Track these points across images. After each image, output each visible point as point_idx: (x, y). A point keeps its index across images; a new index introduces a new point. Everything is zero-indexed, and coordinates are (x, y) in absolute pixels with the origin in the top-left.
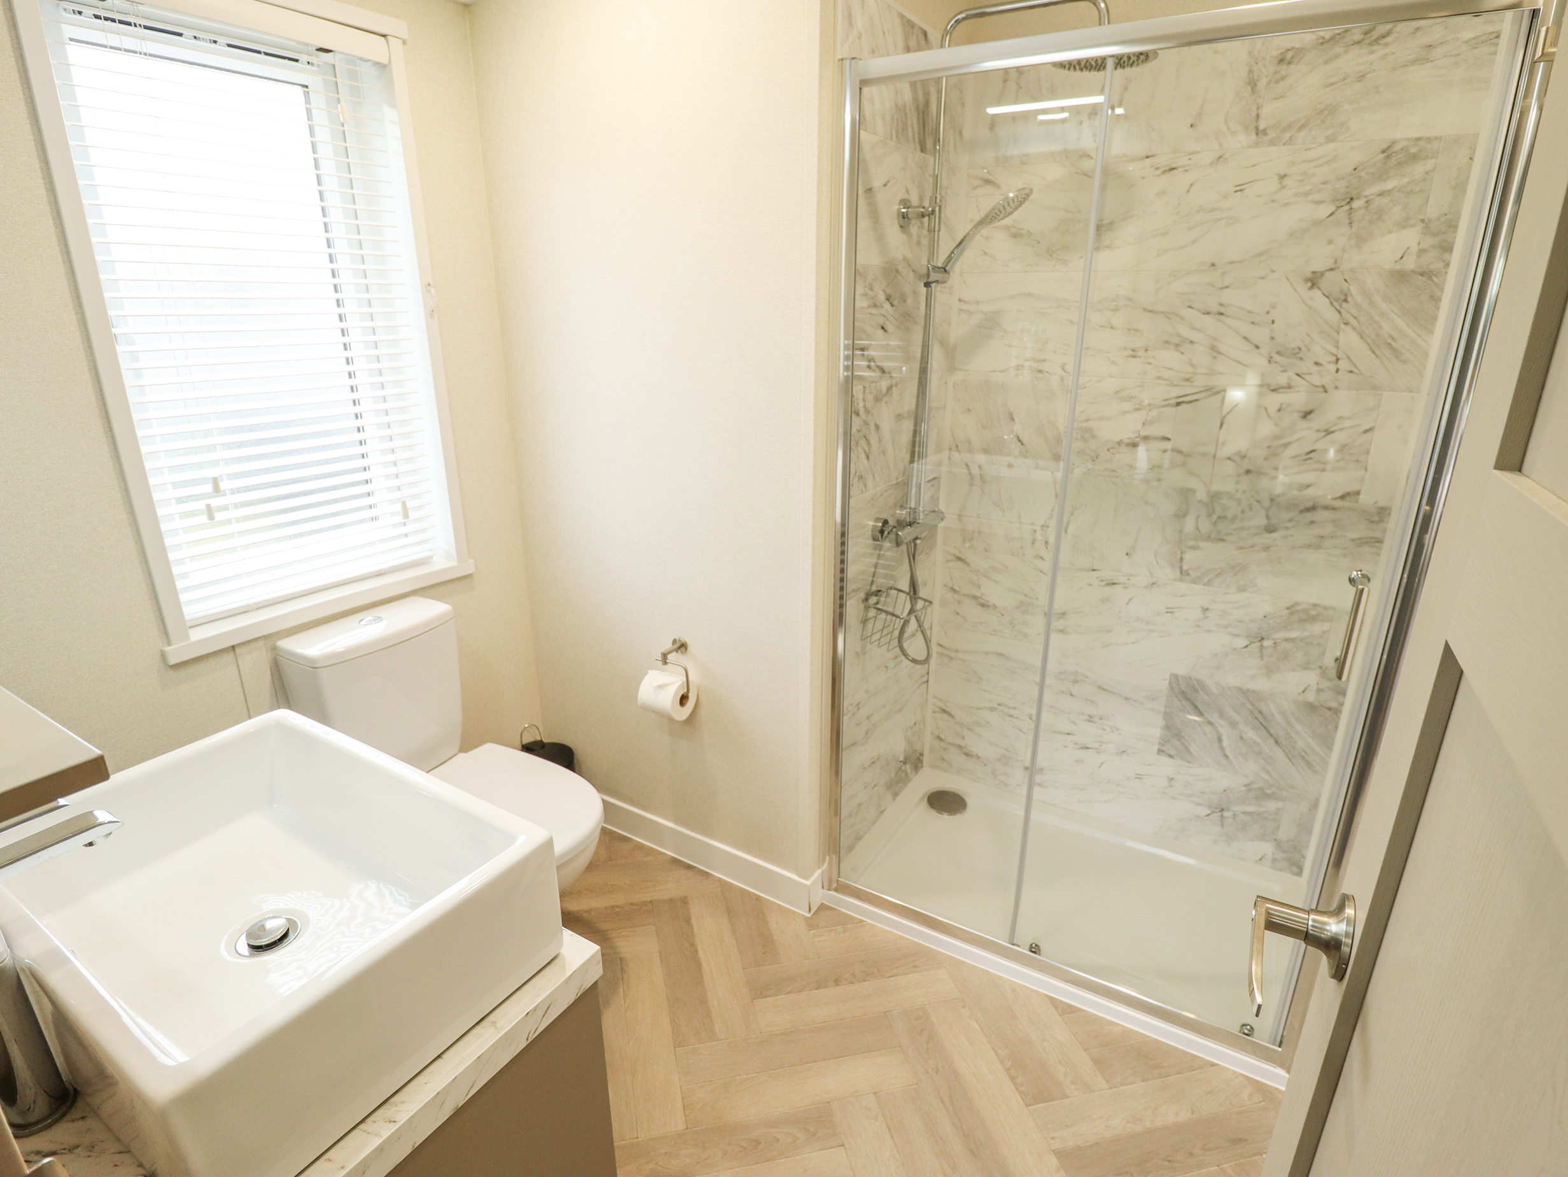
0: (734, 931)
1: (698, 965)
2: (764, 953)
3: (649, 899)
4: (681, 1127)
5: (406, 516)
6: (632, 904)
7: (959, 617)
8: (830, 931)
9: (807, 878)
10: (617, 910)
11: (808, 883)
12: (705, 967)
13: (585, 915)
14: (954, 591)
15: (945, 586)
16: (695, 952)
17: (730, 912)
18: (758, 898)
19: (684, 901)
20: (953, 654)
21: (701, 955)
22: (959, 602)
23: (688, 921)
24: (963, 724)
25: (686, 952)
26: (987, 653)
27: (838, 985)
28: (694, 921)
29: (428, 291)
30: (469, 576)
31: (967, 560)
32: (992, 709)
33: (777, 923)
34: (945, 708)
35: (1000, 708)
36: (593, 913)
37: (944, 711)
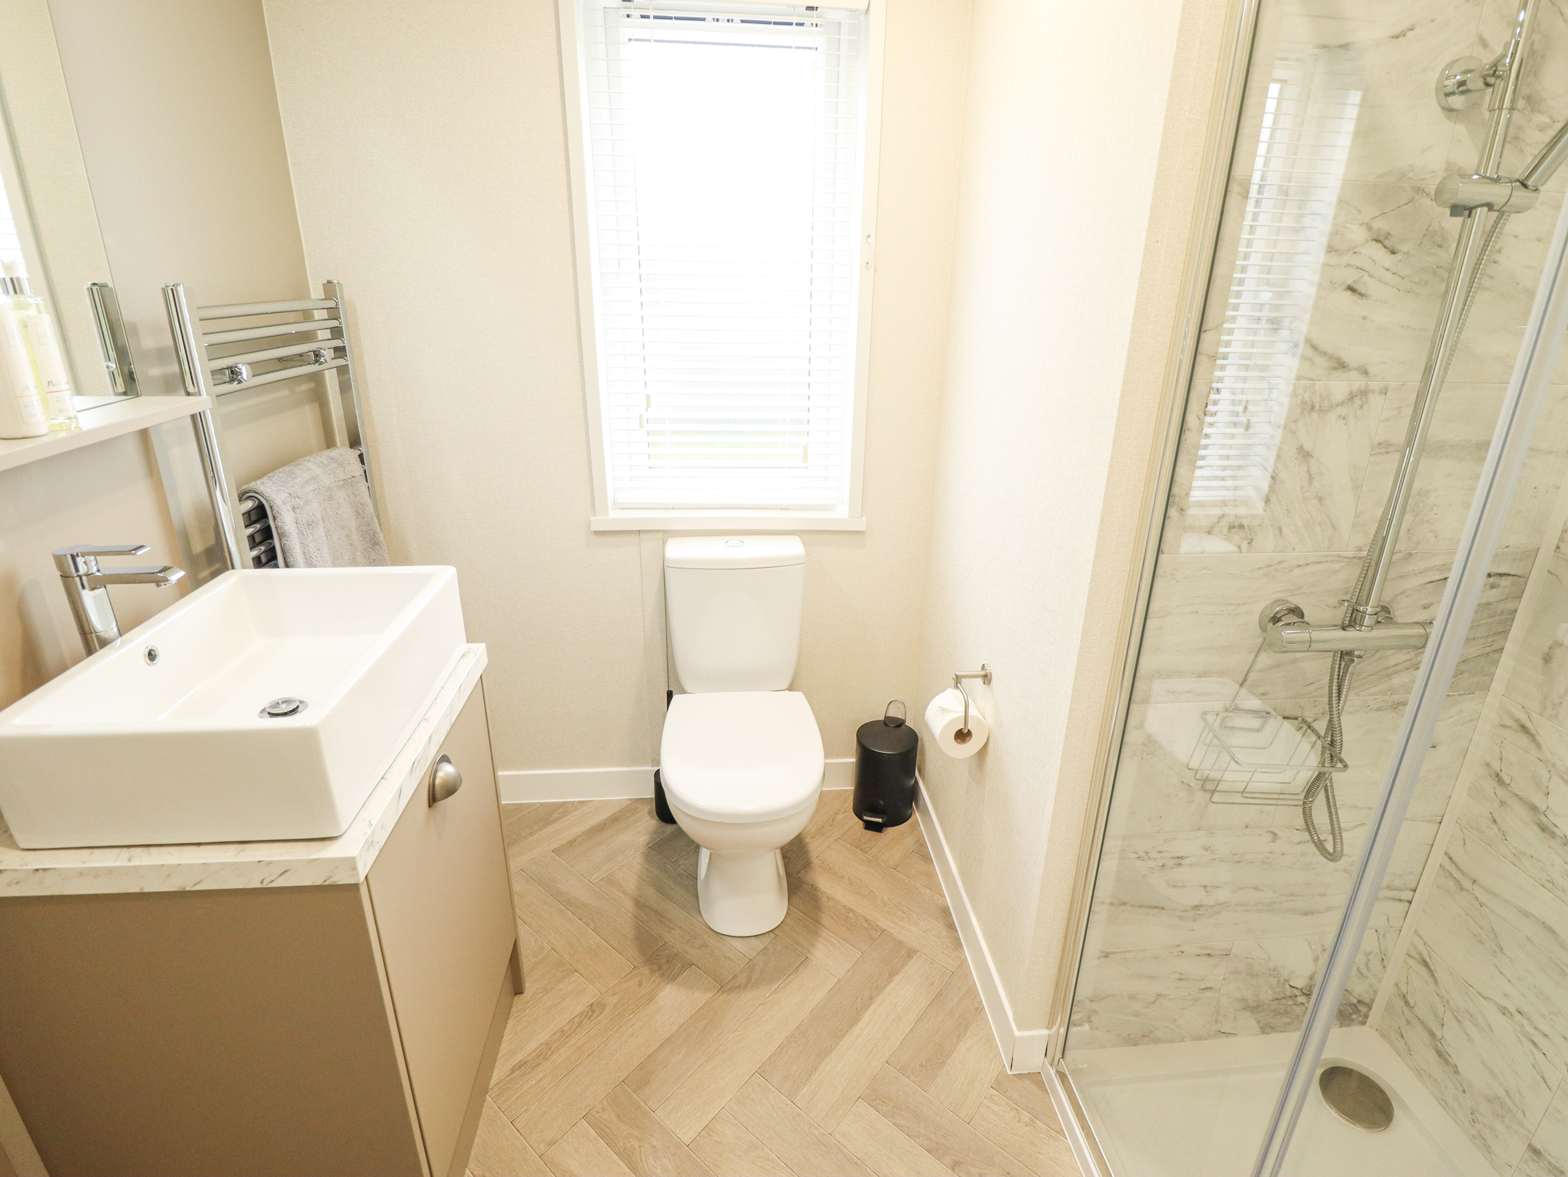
0: (920, 1019)
1: (855, 1020)
2: (921, 1066)
3: (885, 927)
4: (686, 1139)
5: (805, 459)
6: (867, 920)
7: (1494, 827)
8: (1012, 1109)
9: (1020, 1028)
10: (851, 915)
11: (1017, 1033)
12: (856, 1030)
13: (824, 899)
14: (1501, 782)
15: (1488, 765)
16: (866, 1007)
17: (938, 998)
18: (980, 1009)
19: (911, 953)
20: (1467, 884)
21: (867, 1016)
22: (1502, 803)
23: (893, 974)
24: (1448, 1002)
25: (860, 1000)
26: (1526, 914)
27: (953, 1169)
28: (897, 978)
29: (868, 242)
30: (861, 533)
31: (1538, 738)
32: (1504, 1011)
33: (968, 1049)
34: (1428, 960)
35: (1518, 1016)
36: (831, 903)
37: (1425, 964)
